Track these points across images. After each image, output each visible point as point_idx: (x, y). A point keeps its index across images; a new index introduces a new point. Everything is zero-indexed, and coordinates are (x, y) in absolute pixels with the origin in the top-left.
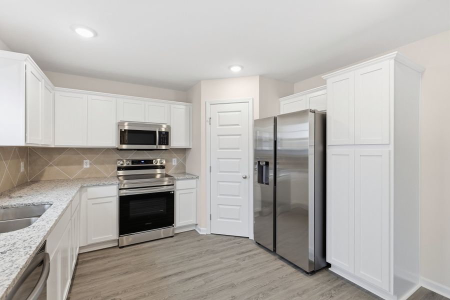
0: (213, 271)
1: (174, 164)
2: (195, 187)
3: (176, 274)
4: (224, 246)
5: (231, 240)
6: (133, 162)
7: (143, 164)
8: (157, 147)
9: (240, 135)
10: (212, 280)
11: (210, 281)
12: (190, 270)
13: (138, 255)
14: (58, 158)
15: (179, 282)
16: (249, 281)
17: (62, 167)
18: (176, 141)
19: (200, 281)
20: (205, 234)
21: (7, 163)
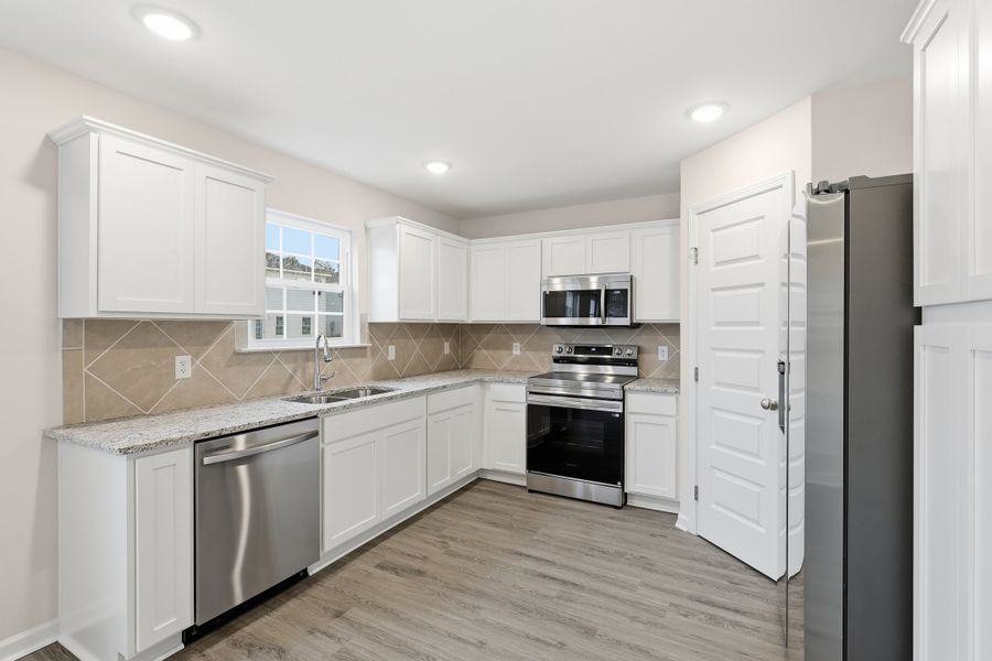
0: (596, 592)
1: (661, 358)
2: (674, 413)
3: (538, 559)
4: (691, 569)
5: (727, 567)
6: (578, 349)
7: (593, 353)
8: (604, 321)
9: (762, 285)
10: (571, 601)
11: (566, 600)
12: (566, 567)
13: (535, 510)
14: (487, 337)
15: (526, 571)
16: (631, 648)
17: (491, 352)
18: (646, 308)
19: (553, 589)
20: (685, 529)
21: (418, 343)
